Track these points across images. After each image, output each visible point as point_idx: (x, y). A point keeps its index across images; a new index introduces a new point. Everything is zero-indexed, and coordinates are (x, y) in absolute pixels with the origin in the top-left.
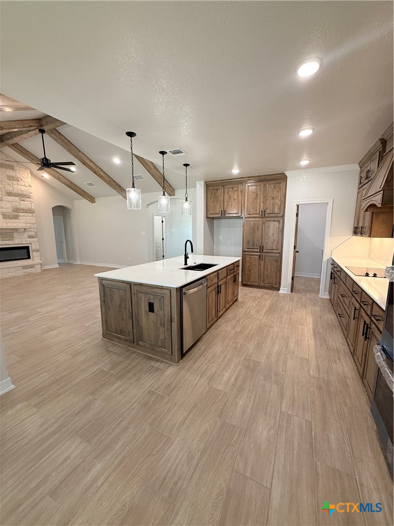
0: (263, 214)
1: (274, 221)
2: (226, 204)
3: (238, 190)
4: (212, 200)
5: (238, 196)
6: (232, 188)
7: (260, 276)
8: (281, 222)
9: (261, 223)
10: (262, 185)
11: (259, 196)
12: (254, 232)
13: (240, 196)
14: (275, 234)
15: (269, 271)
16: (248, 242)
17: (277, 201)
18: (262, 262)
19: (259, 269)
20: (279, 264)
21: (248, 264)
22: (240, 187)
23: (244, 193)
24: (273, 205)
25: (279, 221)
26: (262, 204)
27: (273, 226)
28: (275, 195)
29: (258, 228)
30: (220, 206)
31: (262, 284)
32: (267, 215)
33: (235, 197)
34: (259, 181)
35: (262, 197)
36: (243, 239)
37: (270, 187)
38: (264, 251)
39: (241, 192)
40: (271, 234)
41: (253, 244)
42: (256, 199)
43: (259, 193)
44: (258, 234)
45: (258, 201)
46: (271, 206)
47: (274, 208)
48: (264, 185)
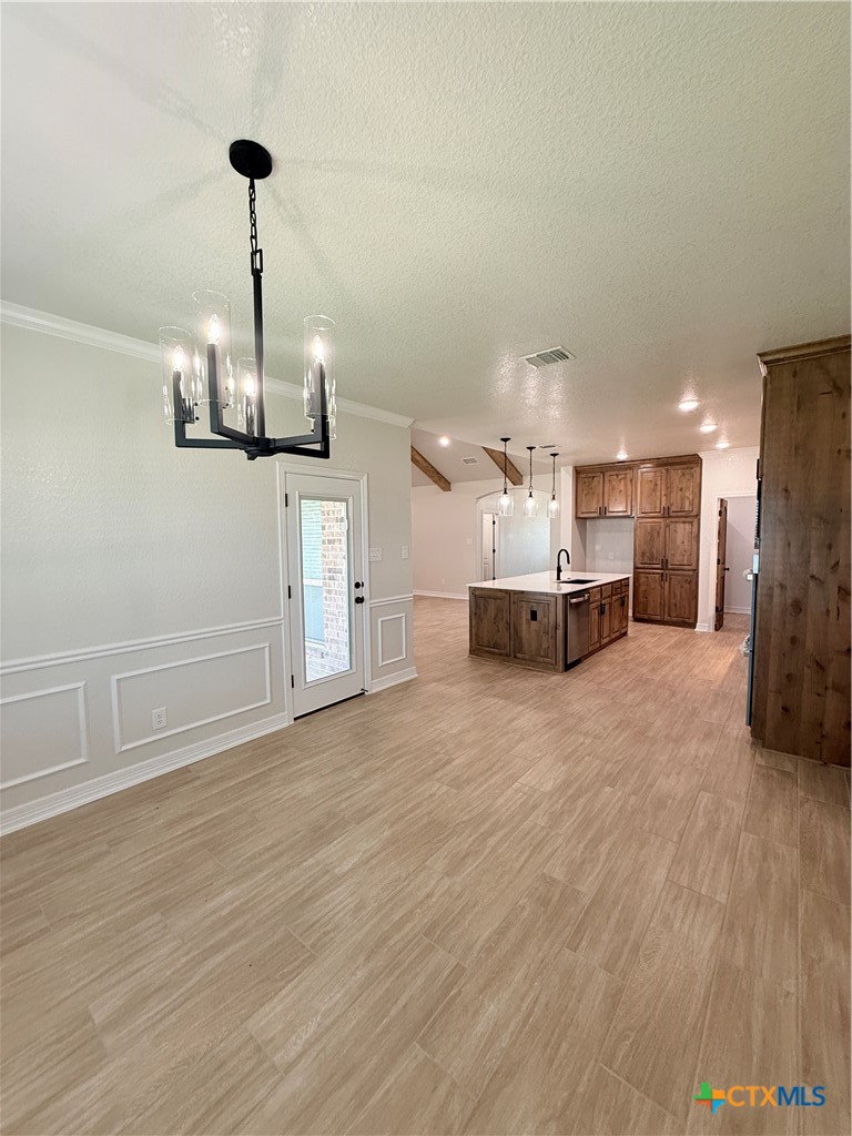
0: (667, 514)
1: (684, 522)
2: (606, 499)
3: (625, 478)
4: (585, 492)
5: (626, 485)
6: (617, 475)
7: (662, 605)
8: (695, 524)
9: (662, 524)
10: (664, 471)
11: (659, 487)
12: (652, 540)
13: (629, 486)
14: (686, 543)
15: (678, 597)
16: (643, 554)
17: (688, 494)
18: (667, 584)
19: (662, 595)
20: (694, 587)
21: (642, 588)
22: (629, 474)
23: (636, 483)
24: (682, 499)
25: (691, 523)
26: (664, 499)
27: (682, 530)
28: (684, 486)
29: (658, 533)
30: (598, 502)
31: (667, 618)
32: (671, 514)
33: (622, 487)
34: (659, 466)
35: (663, 486)
36: (635, 550)
37: (676, 474)
38: (670, 567)
39: (631, 481)
40: (679, 542)
41: (652, 558)
42: (654, 490)
43: (659, 483)
44: (659, 543)
45: (658, 494)
46: (679, 502)
47: (682, 504)
48: (667, 470)
